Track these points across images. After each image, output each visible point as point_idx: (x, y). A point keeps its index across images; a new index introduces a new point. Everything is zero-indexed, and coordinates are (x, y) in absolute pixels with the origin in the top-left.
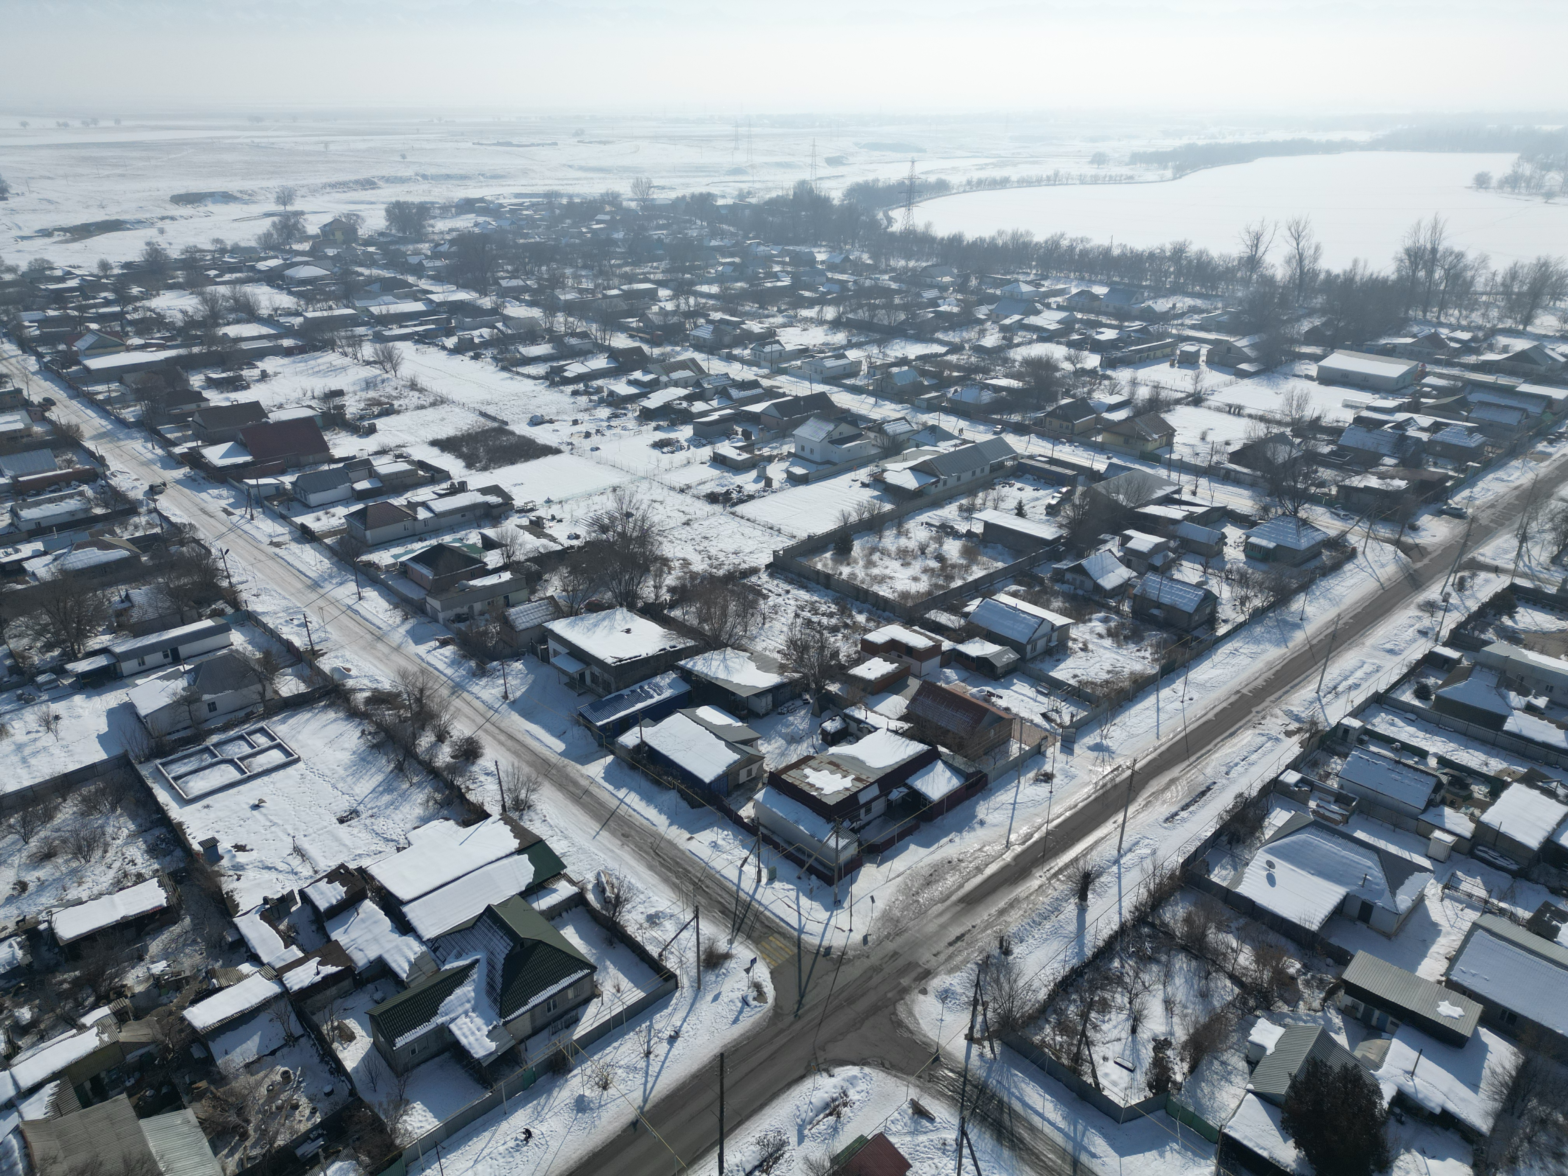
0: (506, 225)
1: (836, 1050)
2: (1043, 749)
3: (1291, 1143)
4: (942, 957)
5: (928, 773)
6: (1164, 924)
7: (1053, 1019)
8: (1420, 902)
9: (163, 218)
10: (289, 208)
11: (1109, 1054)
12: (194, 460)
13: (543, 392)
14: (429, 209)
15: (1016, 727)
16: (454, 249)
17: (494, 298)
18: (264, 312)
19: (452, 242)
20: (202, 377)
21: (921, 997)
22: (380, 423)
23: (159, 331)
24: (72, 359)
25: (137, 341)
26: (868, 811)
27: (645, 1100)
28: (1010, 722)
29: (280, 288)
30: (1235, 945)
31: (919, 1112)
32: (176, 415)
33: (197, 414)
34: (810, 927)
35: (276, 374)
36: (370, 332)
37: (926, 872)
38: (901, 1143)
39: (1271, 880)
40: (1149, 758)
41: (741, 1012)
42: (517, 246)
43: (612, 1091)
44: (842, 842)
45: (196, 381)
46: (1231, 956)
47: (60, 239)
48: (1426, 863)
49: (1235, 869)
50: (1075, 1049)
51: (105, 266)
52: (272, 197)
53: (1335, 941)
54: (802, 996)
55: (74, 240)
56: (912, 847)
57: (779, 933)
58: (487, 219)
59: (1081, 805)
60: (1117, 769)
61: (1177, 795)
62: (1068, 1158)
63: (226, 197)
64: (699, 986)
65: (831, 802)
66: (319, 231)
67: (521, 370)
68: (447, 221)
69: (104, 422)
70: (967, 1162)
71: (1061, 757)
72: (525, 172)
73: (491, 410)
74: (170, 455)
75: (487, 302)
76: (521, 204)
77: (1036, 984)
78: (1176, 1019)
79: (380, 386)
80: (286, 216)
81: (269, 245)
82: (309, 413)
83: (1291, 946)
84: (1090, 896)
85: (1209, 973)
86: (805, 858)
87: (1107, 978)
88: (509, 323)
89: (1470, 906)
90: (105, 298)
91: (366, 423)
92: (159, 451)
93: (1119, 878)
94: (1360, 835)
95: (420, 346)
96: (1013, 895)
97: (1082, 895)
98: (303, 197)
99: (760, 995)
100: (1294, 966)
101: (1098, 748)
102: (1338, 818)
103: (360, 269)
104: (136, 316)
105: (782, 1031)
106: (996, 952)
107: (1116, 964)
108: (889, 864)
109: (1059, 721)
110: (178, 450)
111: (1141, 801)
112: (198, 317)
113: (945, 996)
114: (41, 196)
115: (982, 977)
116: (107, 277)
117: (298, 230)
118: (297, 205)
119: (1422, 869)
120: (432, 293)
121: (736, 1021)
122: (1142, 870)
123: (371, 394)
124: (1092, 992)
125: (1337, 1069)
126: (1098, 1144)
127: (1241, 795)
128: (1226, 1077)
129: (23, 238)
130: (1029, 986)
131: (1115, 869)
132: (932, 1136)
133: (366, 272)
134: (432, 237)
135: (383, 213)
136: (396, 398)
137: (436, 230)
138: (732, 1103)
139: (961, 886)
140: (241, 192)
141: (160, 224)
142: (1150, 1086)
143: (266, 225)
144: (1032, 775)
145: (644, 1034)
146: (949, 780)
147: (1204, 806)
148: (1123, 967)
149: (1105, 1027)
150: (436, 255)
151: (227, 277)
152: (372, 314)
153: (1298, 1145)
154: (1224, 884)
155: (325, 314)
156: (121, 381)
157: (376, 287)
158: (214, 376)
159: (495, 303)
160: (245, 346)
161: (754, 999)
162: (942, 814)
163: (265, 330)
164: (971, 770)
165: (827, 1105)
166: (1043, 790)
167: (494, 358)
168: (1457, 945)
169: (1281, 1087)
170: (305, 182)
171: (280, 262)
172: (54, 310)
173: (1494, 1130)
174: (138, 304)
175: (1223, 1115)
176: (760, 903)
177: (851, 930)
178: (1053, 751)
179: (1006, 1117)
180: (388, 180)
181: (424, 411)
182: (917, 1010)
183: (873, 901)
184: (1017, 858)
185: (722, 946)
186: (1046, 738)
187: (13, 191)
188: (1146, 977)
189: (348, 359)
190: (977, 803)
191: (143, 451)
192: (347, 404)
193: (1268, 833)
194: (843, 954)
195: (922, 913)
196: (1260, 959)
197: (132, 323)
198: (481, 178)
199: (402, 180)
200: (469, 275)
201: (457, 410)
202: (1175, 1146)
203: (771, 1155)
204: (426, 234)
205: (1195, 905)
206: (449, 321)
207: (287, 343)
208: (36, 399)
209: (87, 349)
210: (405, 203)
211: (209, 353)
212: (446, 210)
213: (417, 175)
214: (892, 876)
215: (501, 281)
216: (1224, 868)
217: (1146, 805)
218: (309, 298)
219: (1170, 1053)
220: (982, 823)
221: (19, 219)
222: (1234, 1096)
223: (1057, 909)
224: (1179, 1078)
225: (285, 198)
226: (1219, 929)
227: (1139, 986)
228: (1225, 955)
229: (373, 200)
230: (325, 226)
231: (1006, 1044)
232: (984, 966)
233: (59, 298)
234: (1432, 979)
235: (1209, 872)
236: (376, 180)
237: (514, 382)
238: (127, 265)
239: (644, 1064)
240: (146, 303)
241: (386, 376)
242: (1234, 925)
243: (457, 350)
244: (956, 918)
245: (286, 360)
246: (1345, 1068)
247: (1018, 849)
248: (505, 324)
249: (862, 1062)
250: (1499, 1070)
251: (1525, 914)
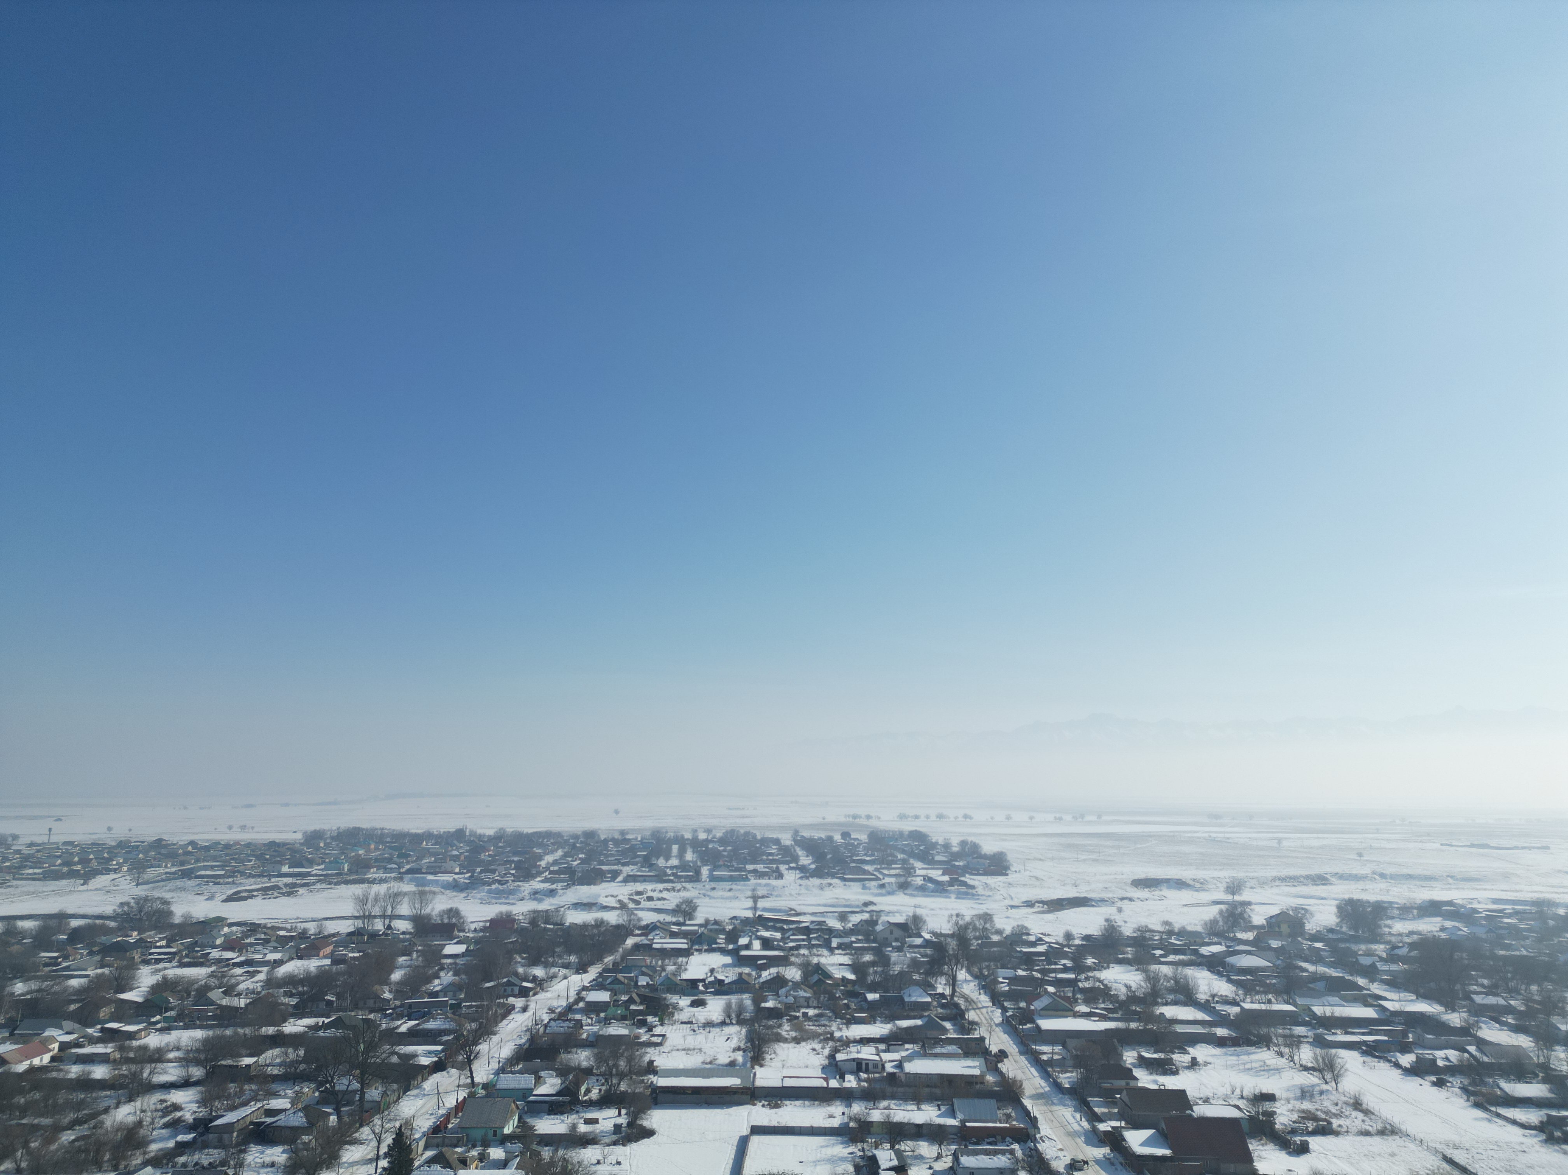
0: (1481, 932)
9: (1122, 899)
10: (1237, 898)
12: (1114, 1140)
13: (1537, 1147)
14: (1387, 908)
16: (1414, 953)
17: (1465, 1015)
18: (1202, 997)
19: (1412, 946)
20: (1134, 1054)
22: (1314, 1142)
23: (1104, 1002)
24: (1027, 1016)
25: (1083, 1009)
29: (1219, 974)
32: (1106, 1089)
33: (1125, 1092)
35: (1206, 1064)
36: (1310, 1034)
42: (1495, 957)
45: (1129, 1057)
47: (1039, 909)
51: (1069, 936)
52: (1222, 887)
55: (1049, 912)
58: (1457, 924)
63: (1180, 884)
66: (1264, 922)
67: (1502, 1111)
68: (1407, 923)
69: (1043, 1083)
72: (1506, 876)
73: (1460, 1157)
74: (1095, 1130)
75: (1455, 1019)
76: (1501, 911)
79: (1317, 1097)
80: (1233, 905)
81: (1214, 931)
82: (1234, 1113)
88: (1486, 1048)
90: (1064, 965)
91: (1298, 1139)
92: (1085, 1124)
95: (1368, 1059)
98: (1251, 888)
103: (1304, 965)
104: (1087, 985)
110: (1103, 1127)
112: (1139, 994)
114: (1031, 874)
116: (1069, 946)
117: (1244, 919)
118: (1245, 896)
120: (1385, 999)
123: (1306, 1105)
129: (1012, 907)
133: (1311, 968)
134: (1388, 938)
135: (1334, 910)
136: (1335, 1116)
137: (1394, 931)
140: (1194, 880)
141: (1119, 904)
143: (1213, 912)
150: (1392, 958)
151: (1171, 958)
152: (1315, 1014)
155: (1263, 1007)
156: (1064, 1045)
157: (1320, 985)
158: (1146, 1055)
159: (1466, 1021)
160: (1179, 1029)
163: (1200, 1016)
167: (1464, 1089)
170: (1255, 875)
171: (1223, 948)
172: (1023, 970)
174: (1090, 974)
180: (1341, 877)
181: (1368, 1138)
187: (1013, 869)
189: (1284, 1060)
191: (1072, 1120)
192: (1278, 1111)
197: (1083, 991)
198: (1450, 880)
199: (1357, 878)
200: (1432, 985)
201: (1412, 1146)
204: (1382, 935)
206: (1405, 1034)
207: (1221, 1032)
208: (994, 1049)
209: (1042, 1010)
210: (1358, 900)
211: (1145, 1030)
212: (1406, 911)
213: (1374, 873)
215: (1474, 996)
218: (1248, 988)
221: (1013, 891)
225: (1234, 888)
229: (1323, 895)
230: (1271, 917)
233: (1028, 960)
236: (1328, 876)
237: (1492, 1126)
238: (1087, 938)
240: (1097, 974)
241: (1325, 1087)
243: (1415, 1071)
245: (1218, 1051)
248: (1479, 1049)
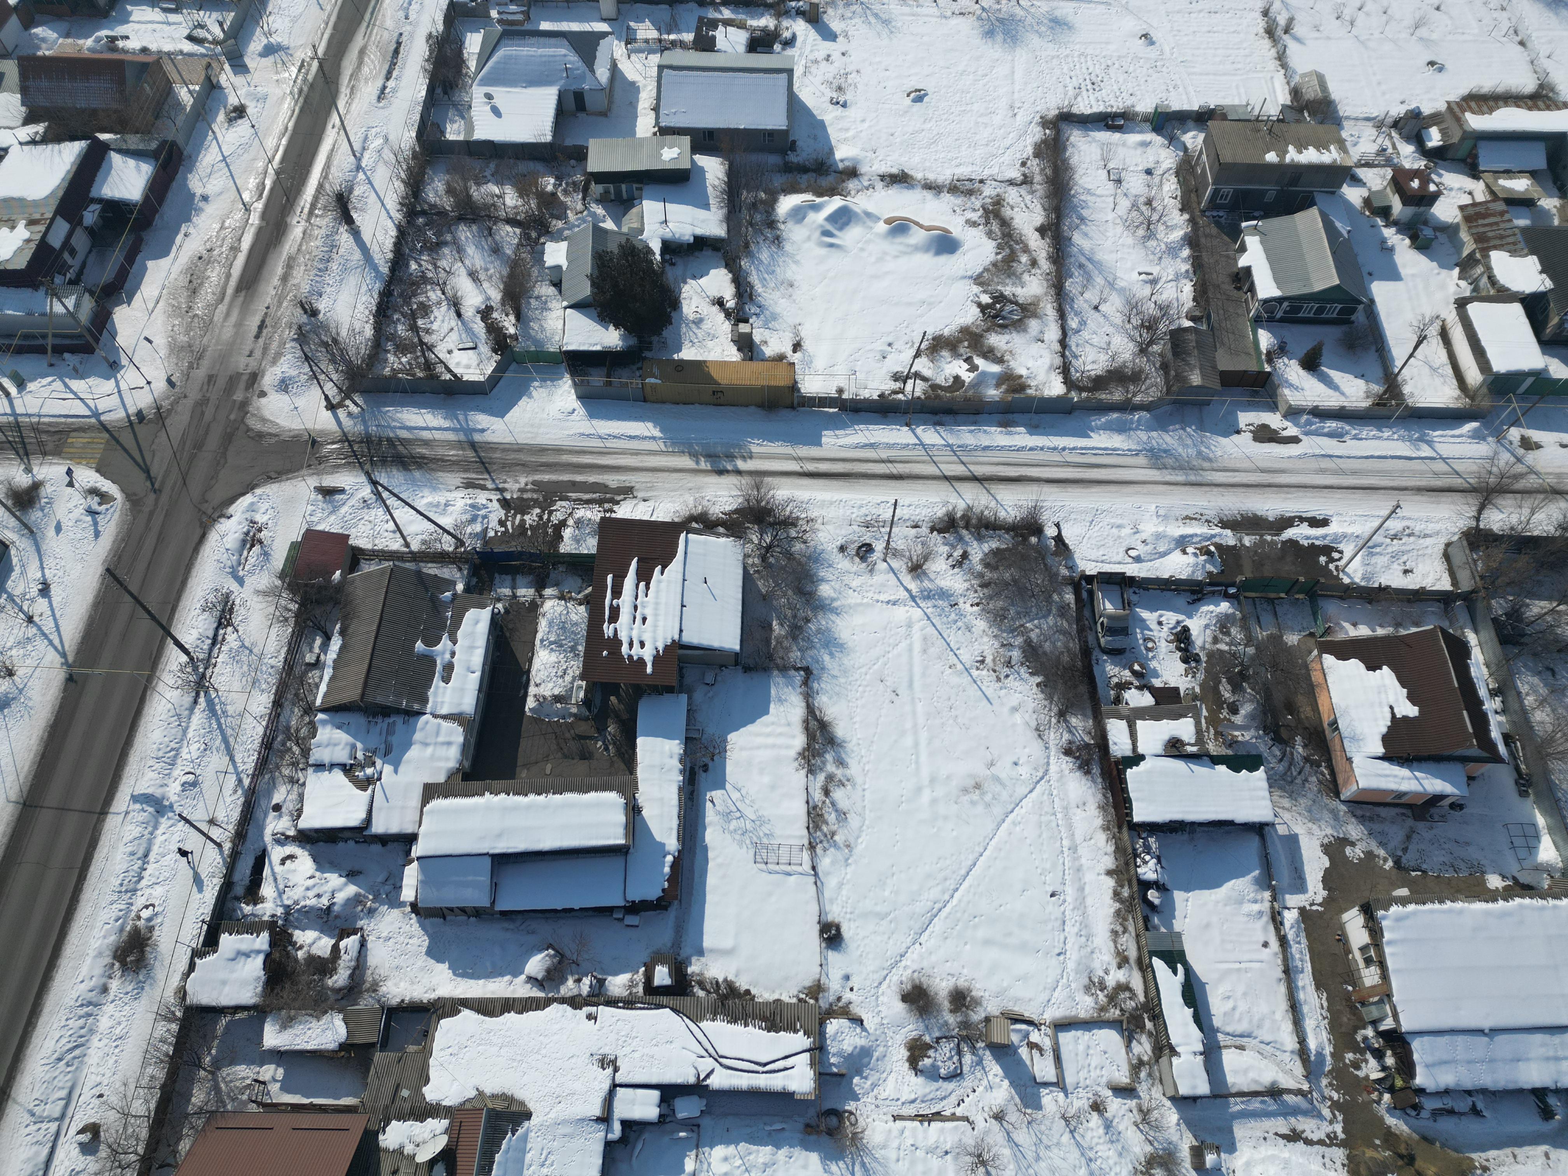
1: (219, 493)
2: (215, 81)
3: (611, 328)
4: (258, 353)
5: (108, 172)
6: (433, 206)
7: (390, 346)
8: (614, 68)
11: (451, 346)
15: (168, 68)
21: (263, 400)
26: (73, 252)
27: (64, 655)
28: (158, 63)
30: (497, 191)
31: (328, 492)
34: (102, 405)
37: (183, 281)
38: (329, 524)
39: (496, 111)
40: (326, 36)
41: (95, 524)
43: (20, 672)
44: (70, 302)
46: (499, 202)
48: (603, 27)
49: (463, 118)
50: (422, 360)
53: (569, 142)
54: (147, 471)
56: (150, 264)
57: (75, 430)
59: (291, 125)
60: (302, 66)
61: (374, 64)
62: (466, 446)
64: (30, 531)
65: (21, 264)
70: (392, 501)
71: (239, 80)
77: (357, 326)
78: (486, 285)
83: (539, 167)
84: (355, 216)
85: (490, 229)
86: (41, 342)
87: (413, 284)
89: (651, 52)
93: (370, 183)
94: (545, 26)
96: (284, 256)
97: (348, 220)
99: (104, 497)
100: (549, 183)
101: (270, 50)
102: (520, 17)
105: (151, 513)
106: (304, 319)
107: (413, 266)
108: (138, 294)
109: (210, 38)
111: (344, 90)
113: (284, 385)
115: (306, 349)
119: (604, 35)
121: (97, 534)
122: (386, 163)
124: (409, 304)
125: (616, 251)
126: (481, 420)
127: (430, 36)
128: (545, 308)
130: (352, 331)
131: (361, 176)
132: (351, 503)
138: (152, 601)
139: (228, 276)
142: (495, 351)
144: (221, 117)
145: (9, 607)
146: (138, 168)
147: (404, 64)
148: (420, 265)
149: (435, 326)
153: (617, 327)
154: (461, 138)
161: (100, 504)
162: (157, 211)
164: (154, 145)
165: (244, 542)
166: (242, 127)
168: (654, 93)
169: (585, 290)
173: (729, 231)
175: (557, 338)
176: (27, 415)
177: (149, 383)
178: (226, 77)
179: (400, 448)
182: (267, 414)
183: (150, 342)
184: (264, 215)
185: (22, 480)
186: (209, 66)
188: (443, 263)
190: (186, 179)
193: (472, 64)
194: (158, 408)
195: (208, 324)
196: (522, 193)
202: (536, 384)
203: (223, 611)
205: (448, 172)
214: (150, 306)
216: (453, 122)
217: (352, 92)
219: (495, 315)
220: (205, 198)
222: (557, 318)
223: (333, 246)
224: (512, 330)
226: (478, 184)
227: (443, 275)
228: (494, 205)
231: (363, 392)
232: (302, 337)
234: (649, 134)
235: (443, 133)
239: (34, 630)
242: (488, 173)
244: (245, 309)
246: (621, 246)
247: (259, 206)
249: (249, 488)
250: (717, 183)
251: (688, 37)
